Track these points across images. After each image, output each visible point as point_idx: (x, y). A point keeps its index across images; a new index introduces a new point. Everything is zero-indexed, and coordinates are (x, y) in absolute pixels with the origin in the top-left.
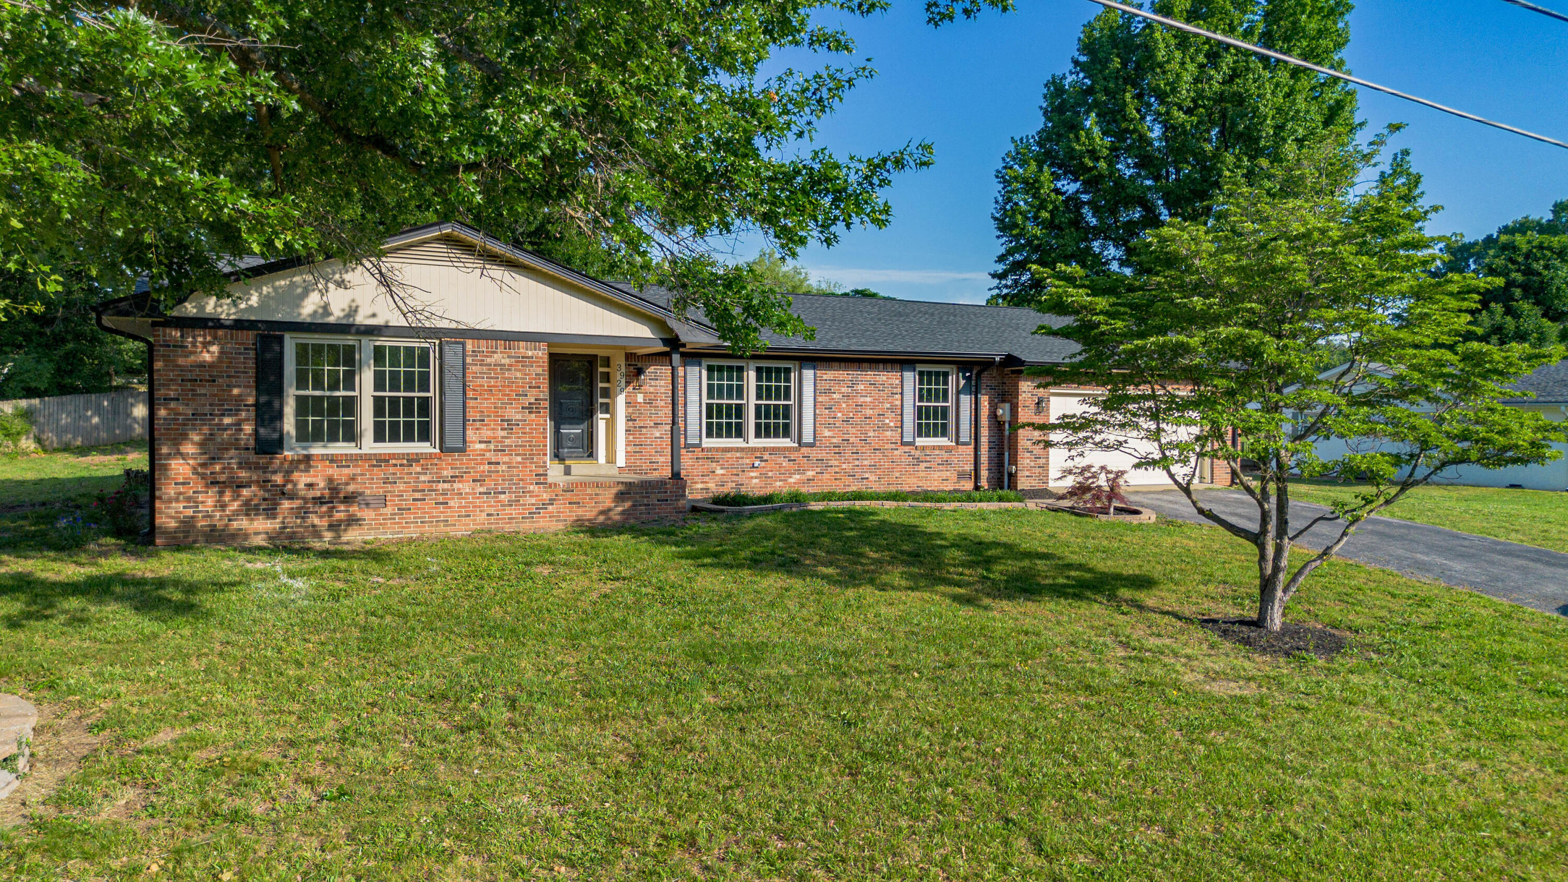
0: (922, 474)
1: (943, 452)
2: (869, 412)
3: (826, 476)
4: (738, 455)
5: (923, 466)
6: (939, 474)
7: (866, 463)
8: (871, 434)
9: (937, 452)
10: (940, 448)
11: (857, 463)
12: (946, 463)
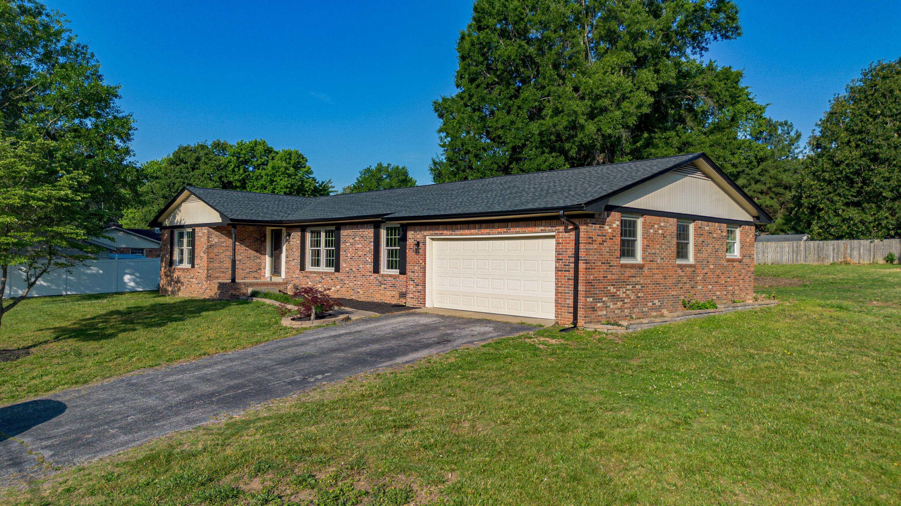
0: (382, 292)
1: (392, 279)
2: (360, 253)
3: (344, 289)
4: (315, 275)
5: (383, 286)
6: (390, 293)
7: (359, 283)
8: (361, 266)
9: (389, 279)
10: (391, 276)
11: (355, 283)
12: (393, 286)
